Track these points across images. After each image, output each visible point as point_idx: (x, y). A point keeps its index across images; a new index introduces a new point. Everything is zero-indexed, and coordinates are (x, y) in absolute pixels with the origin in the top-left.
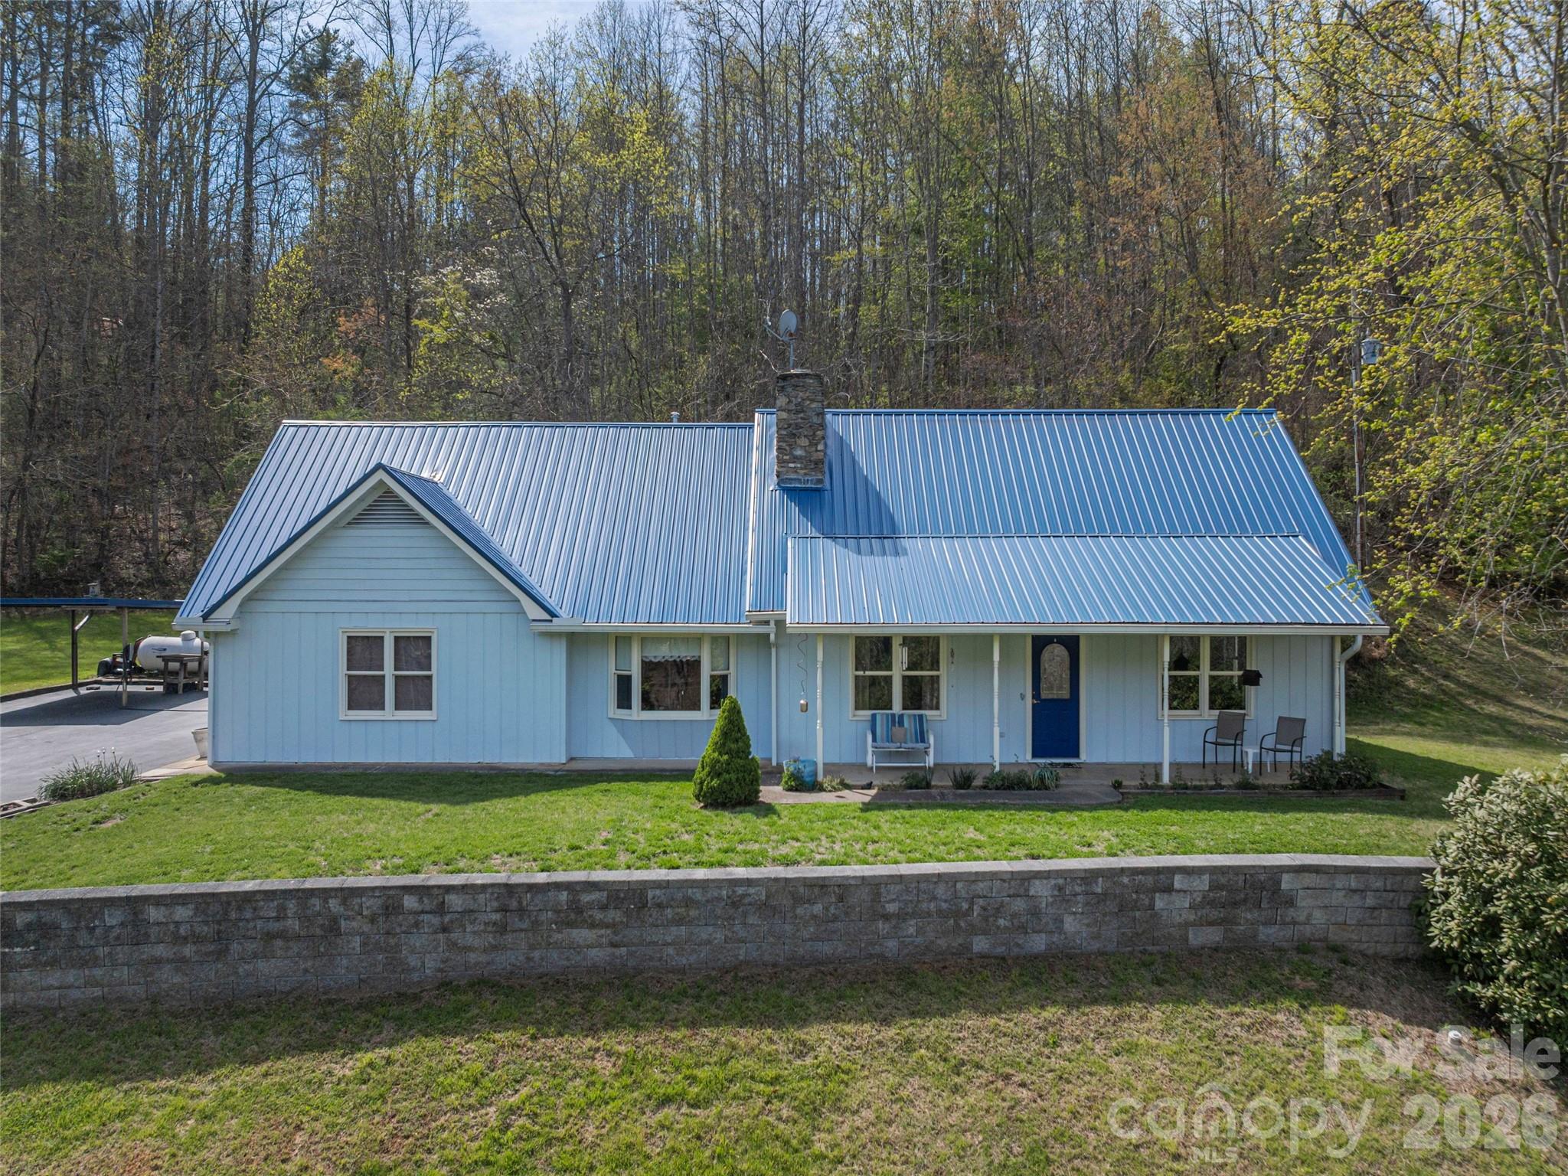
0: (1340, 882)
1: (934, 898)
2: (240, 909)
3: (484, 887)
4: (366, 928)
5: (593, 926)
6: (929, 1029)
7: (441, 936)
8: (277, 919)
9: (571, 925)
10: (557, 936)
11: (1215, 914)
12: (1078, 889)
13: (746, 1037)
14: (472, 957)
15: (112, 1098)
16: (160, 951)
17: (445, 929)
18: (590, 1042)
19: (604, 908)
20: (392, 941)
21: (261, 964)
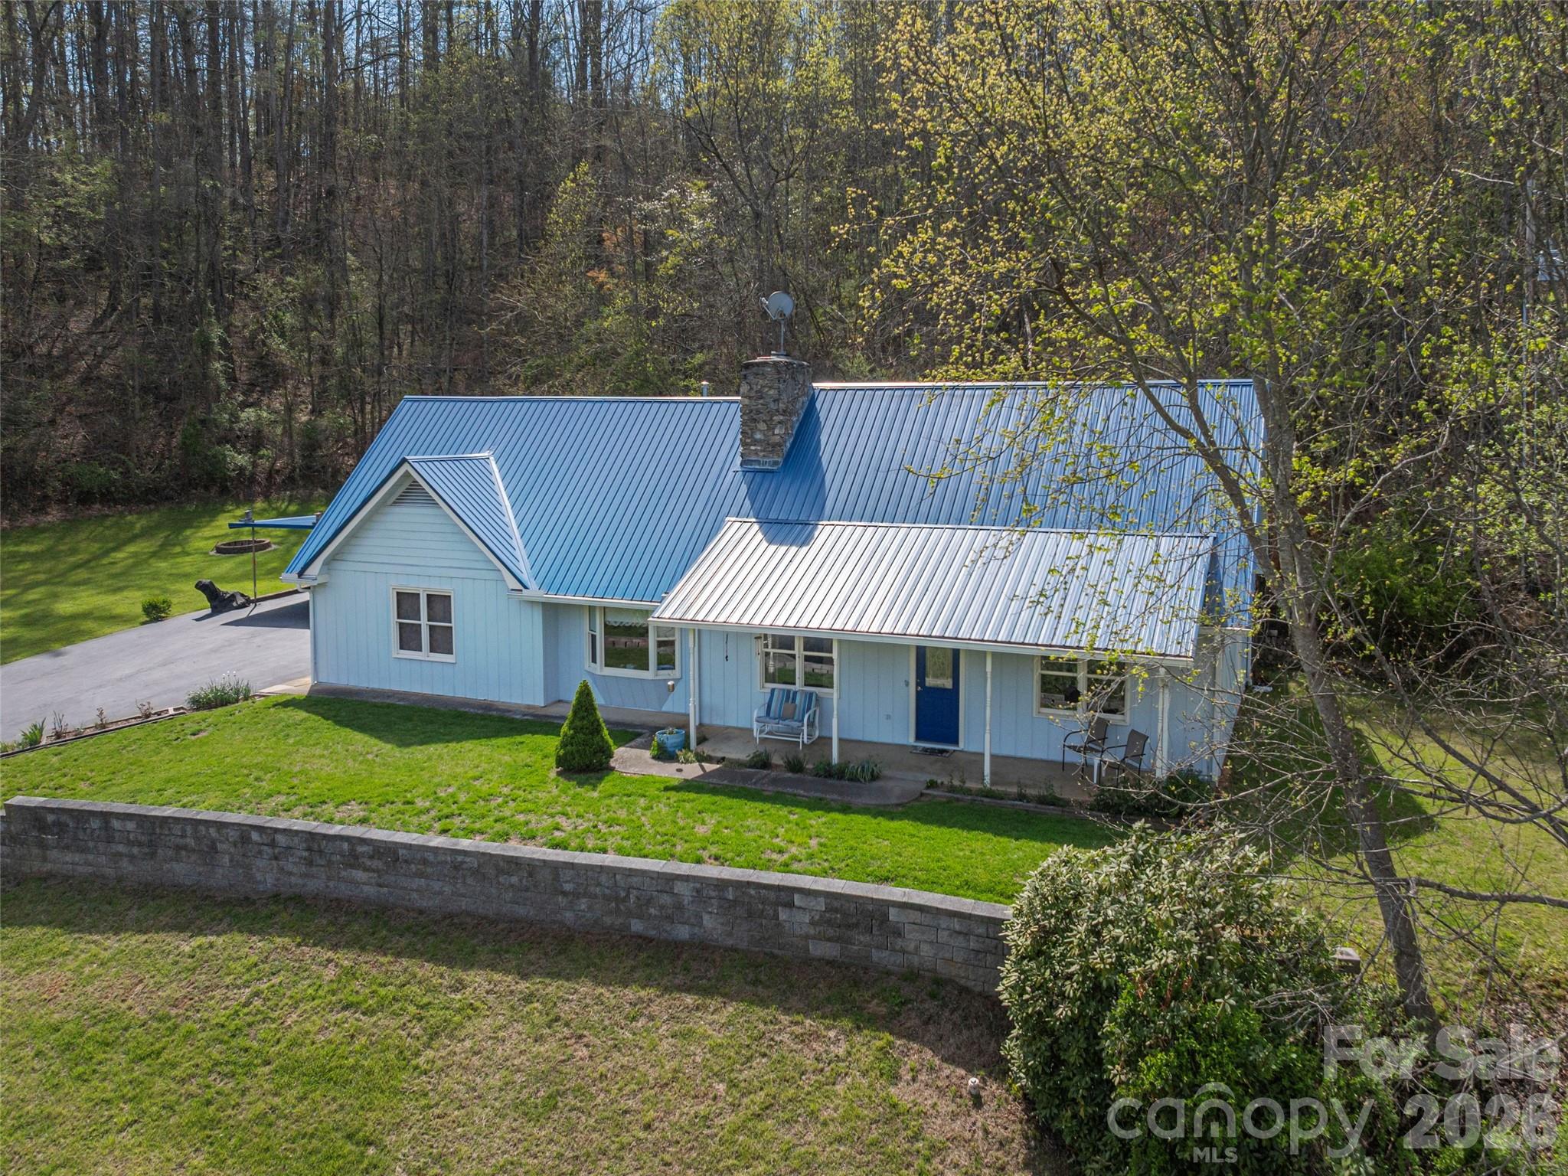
0: (944, 922)
1: (599, 884)
2: (161, 827)
3: (297, 832)
4: (232, 850)
5: (366, 869)
6: (553, 988)
7: (274, 862)
8: (182, 837)
9: (352, 866)
10: (343, 873)
11: (830, 932)
12: (713, 894)
13: (426, 970)
14: (293, 879)
15: (64, 941)
16: (121, 848)
17: (276, 858)
18: (330, 954)
19: (371, 857)
20: (247, 861)
21: (175, 865)
